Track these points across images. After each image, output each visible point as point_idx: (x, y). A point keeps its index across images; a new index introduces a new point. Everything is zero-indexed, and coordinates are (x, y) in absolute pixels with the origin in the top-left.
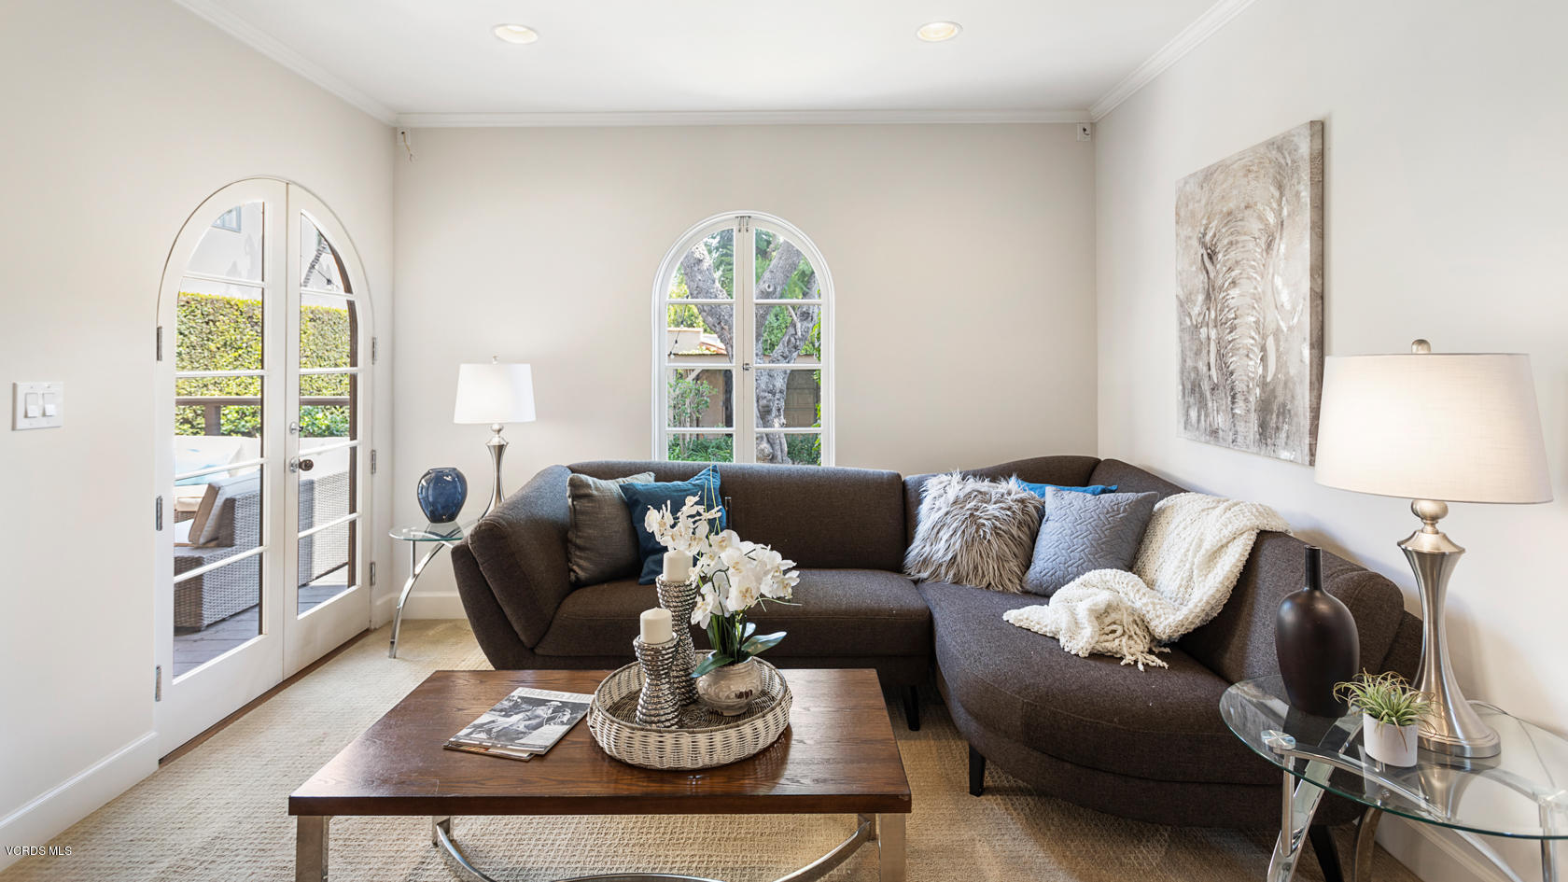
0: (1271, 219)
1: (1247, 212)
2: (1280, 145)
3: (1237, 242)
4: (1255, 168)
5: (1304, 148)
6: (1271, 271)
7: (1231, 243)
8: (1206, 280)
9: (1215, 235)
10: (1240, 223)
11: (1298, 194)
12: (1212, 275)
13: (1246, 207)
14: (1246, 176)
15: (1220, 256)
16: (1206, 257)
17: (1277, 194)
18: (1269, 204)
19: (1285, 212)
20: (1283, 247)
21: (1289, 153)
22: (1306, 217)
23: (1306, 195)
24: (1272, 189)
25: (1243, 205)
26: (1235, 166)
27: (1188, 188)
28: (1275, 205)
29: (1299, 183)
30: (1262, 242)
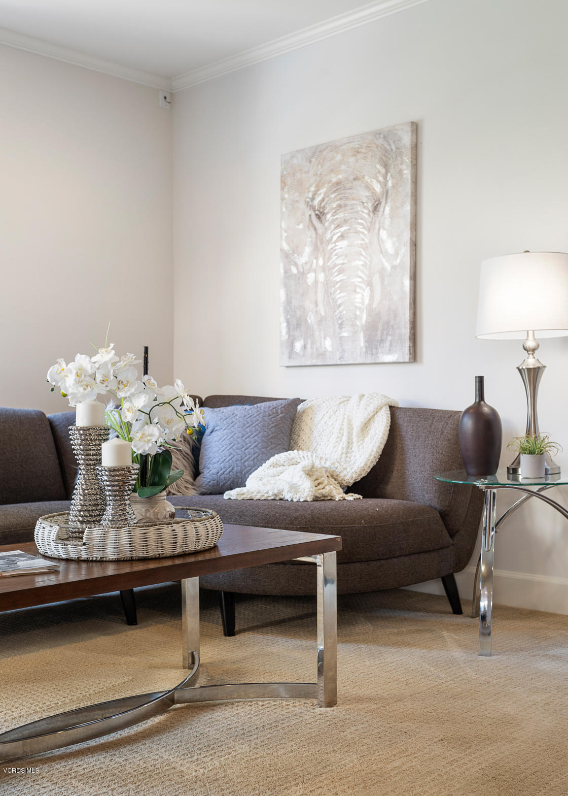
0: (378, 188)
1: (355, 183)
2: (386, 135)
3: (346, 205)
4: (363, 151)
5: (407, 139)
6: (377, 226)
7: (340, 206)
8: (314, 235)
9: (323, 200)
10: (348, 191)
11: (401, 172)
12: (320, 231)
13: (355, 179)
14: (354, 155)
15: (329, 216)
16: (314, 218)
17: (383, 171)
18: (376, 178)
19: (390, 184)
20: (387, 209)
21: (394, 142)
22: (408, 188)
23: (407, 173)
24: (378, 166)
25: (351, 177)
26: (344, 147)
27: (295, 161)
28: (381, 179)
29: (402, 164)
30: (370, 205)
